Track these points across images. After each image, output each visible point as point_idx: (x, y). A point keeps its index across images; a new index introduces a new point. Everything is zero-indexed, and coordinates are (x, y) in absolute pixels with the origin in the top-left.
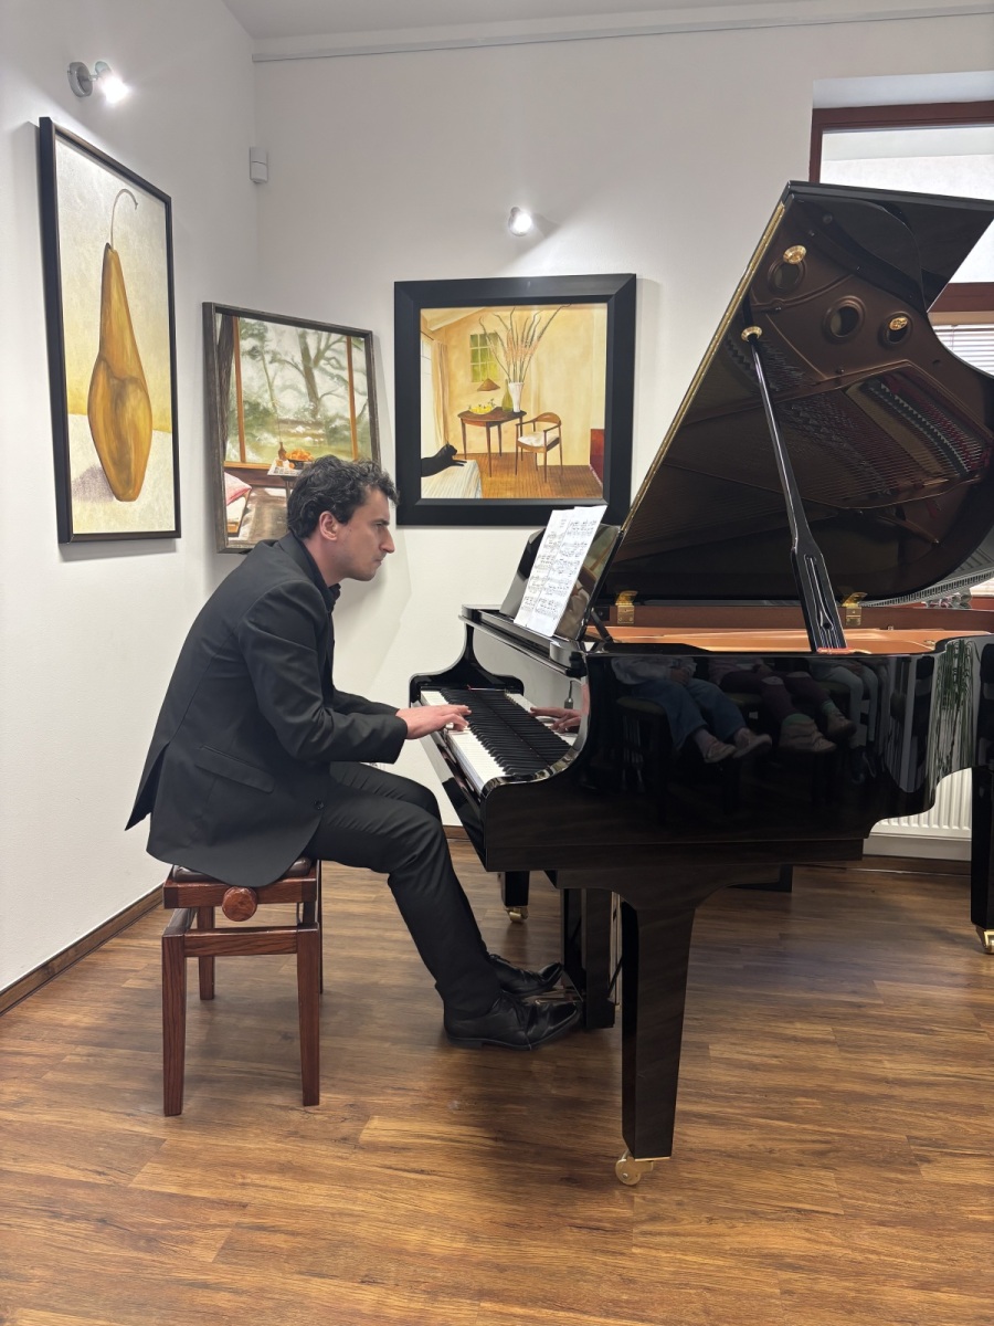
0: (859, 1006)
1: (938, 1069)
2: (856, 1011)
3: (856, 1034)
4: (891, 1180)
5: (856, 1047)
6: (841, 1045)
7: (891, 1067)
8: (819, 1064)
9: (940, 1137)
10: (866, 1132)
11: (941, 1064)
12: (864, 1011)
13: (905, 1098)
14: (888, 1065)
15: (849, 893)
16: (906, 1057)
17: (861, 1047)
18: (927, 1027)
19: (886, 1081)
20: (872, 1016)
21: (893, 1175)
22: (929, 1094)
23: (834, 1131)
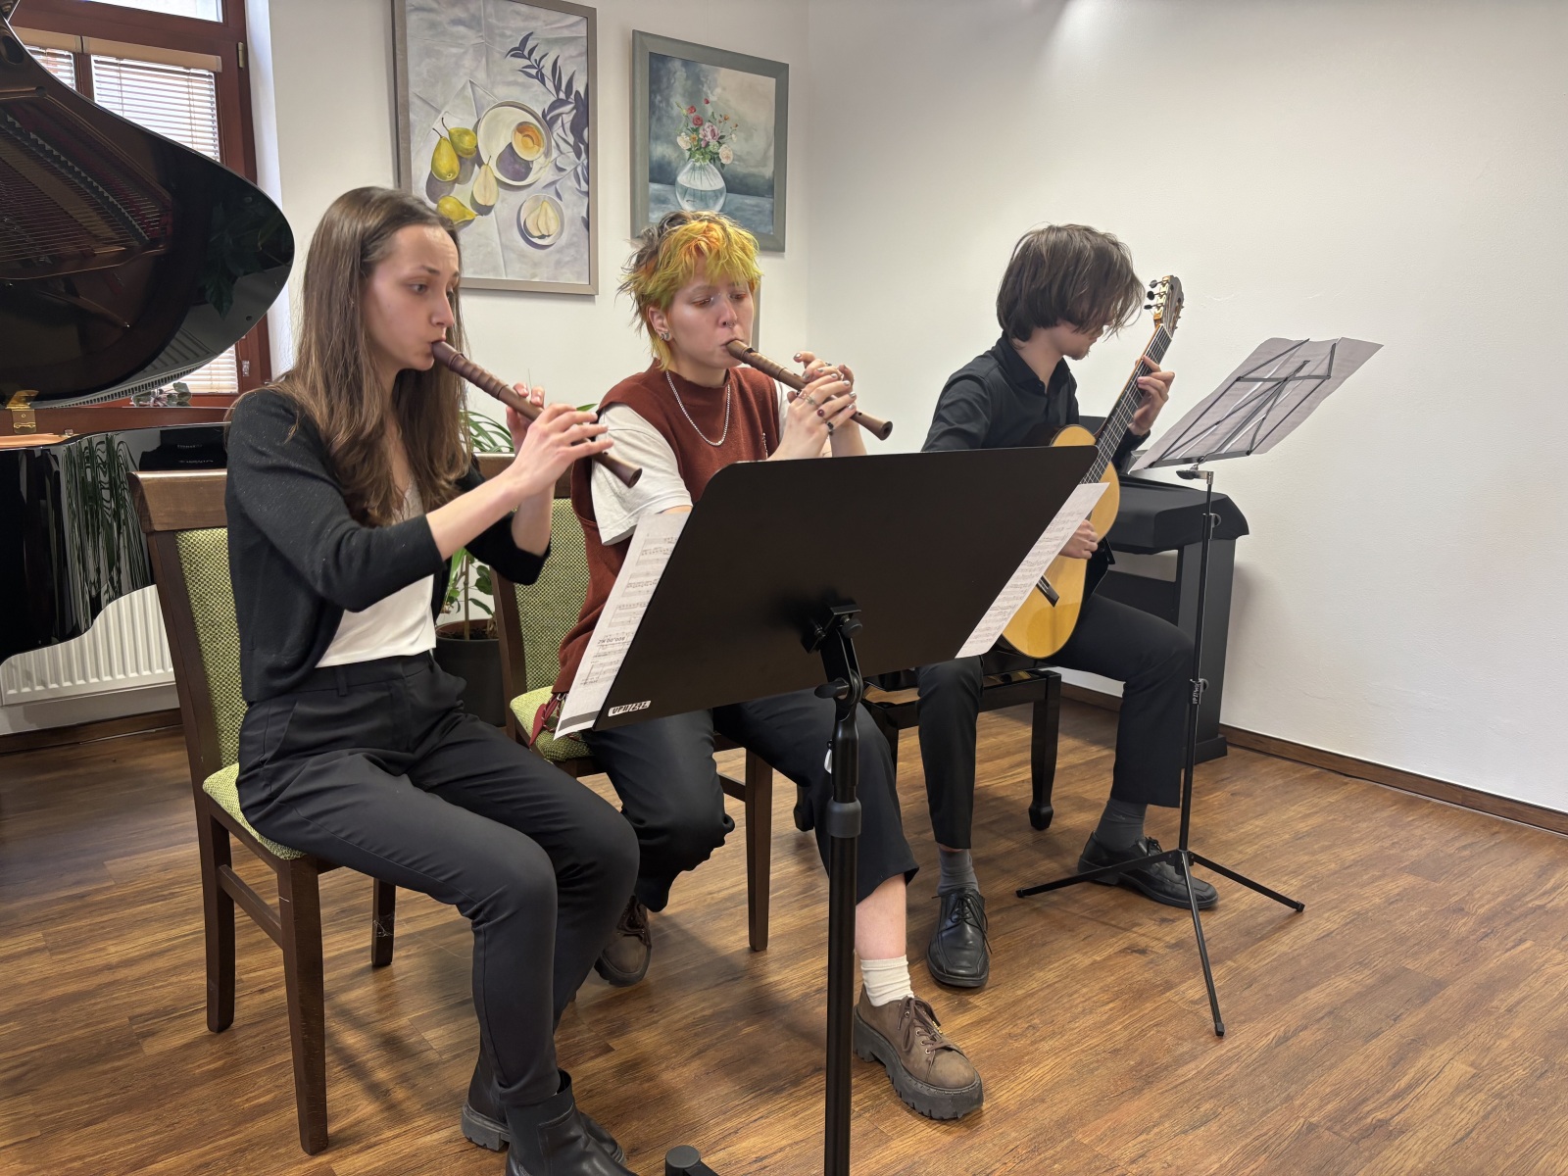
0: (82, 896)
1: (174, 932)
2: (78, 903)
3: (75, 929)
4: (105, 1073)
5: (75, 943)
6: (51, 949)
7: (115, 951)
8: (21, 980)
9: (169, 1003)
10: (76, 1034)
11: (179, 926)
12: (89, 899)
13: (130, 978)
14: (112, 949)
15: (81, 771)
16: (137, 933)
17: (81, 941)
18: (165, 893)
19: (109, 967)
20: (101, 902)
21: (108, 1066)
22: (161, 963)
23: (33, 1048)
